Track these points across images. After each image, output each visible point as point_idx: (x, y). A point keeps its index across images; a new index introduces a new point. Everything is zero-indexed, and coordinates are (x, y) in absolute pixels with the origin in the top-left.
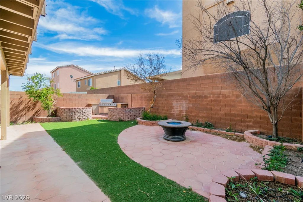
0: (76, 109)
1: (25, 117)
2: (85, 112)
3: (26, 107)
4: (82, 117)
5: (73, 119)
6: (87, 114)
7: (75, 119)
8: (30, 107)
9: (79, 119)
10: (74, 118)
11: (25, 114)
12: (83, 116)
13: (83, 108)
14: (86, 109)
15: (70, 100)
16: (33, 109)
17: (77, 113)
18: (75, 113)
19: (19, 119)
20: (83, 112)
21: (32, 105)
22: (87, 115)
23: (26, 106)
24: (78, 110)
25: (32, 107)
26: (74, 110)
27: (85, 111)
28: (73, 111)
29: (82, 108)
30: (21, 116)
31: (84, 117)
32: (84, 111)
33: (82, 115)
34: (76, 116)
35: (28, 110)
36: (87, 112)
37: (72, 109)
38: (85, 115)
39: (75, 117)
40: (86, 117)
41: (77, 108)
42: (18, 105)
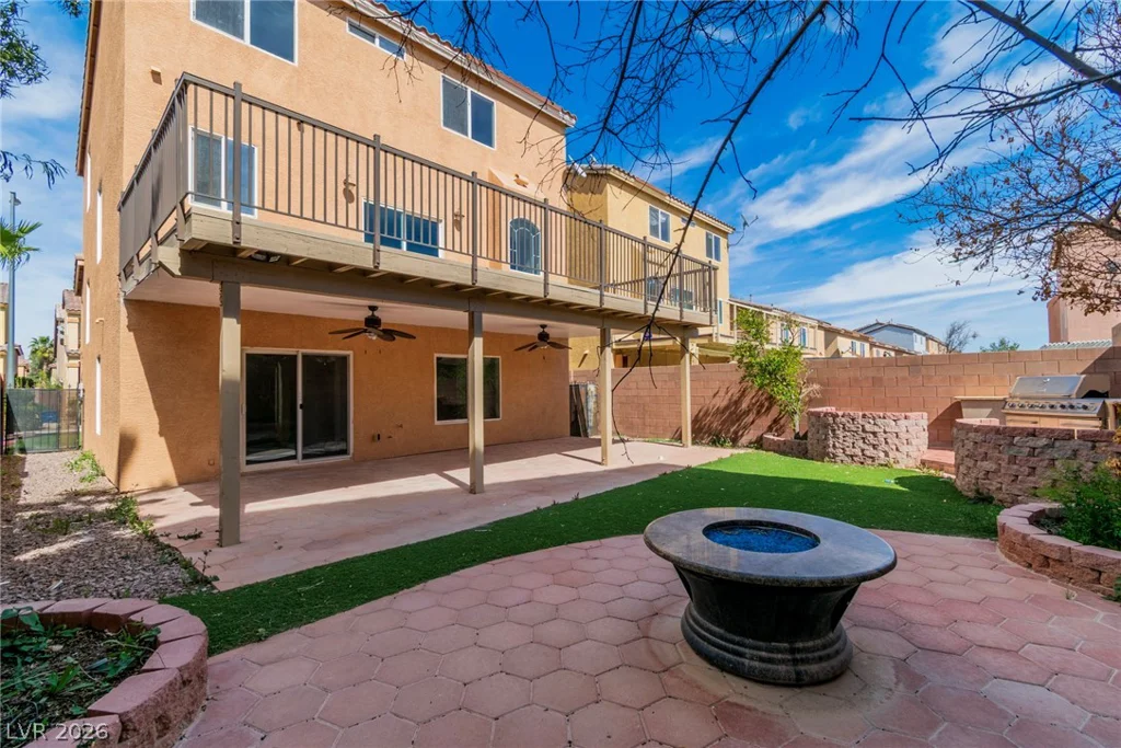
0: (838, 416)
1: (752, 432)
2: (874, 434)
3: (754, 404)
4: (863, 450)
5: (828, 454)
6: (887, 443)
7: (835, 456)
8: (762, 406)
9: (852, 456)
10: (831, 450)
11: (753, 422)
12: (866, 447)
13: (864, 416)
14: (879, 421)
15: (876, 381)
16: (769, 409)
17: (840, 433)
18: (833, 431)
19: (742, 435)
20: (864, 431)
21: (766, 399)
22: (883, 446)
23: (754, 401)
24: (843, 420)
25: (766, 404)
26: (831, 419)
27: (876, 429)
28: (829, 424)
29: (861, 414)
30: (745, 428)
31: (870, 451)
32: (868, 427)
33: (860, 443)
34: (837, 444)
35: (758, 412)
36: (885, 432)
37: (825, 416)
38: (874, 447)
39: (834, 446)
40: (882, 455)
41: (840, 413)
42: (740, 398)
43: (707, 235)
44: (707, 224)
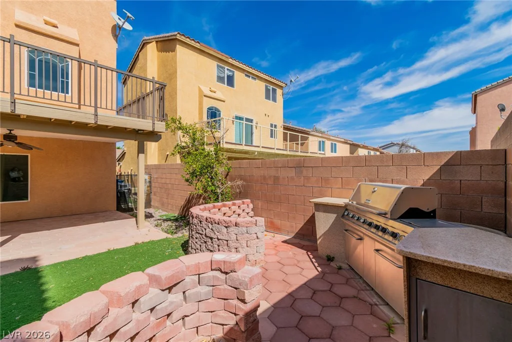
43: (266, 87)
44: (266, 80)
